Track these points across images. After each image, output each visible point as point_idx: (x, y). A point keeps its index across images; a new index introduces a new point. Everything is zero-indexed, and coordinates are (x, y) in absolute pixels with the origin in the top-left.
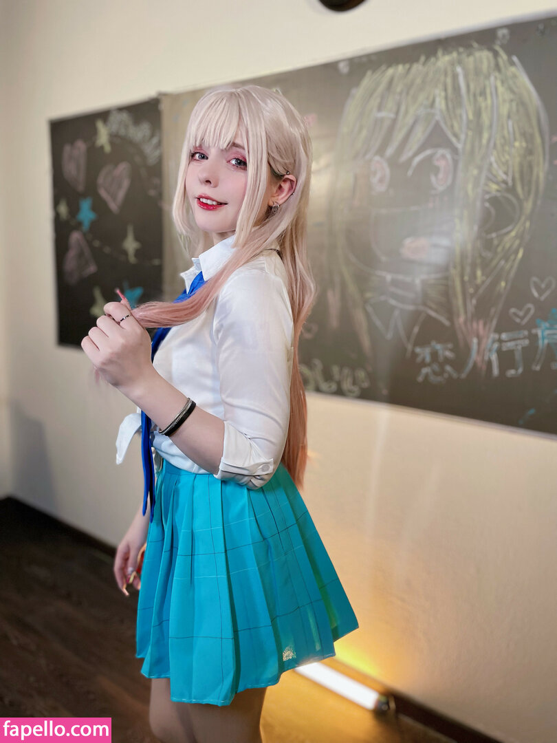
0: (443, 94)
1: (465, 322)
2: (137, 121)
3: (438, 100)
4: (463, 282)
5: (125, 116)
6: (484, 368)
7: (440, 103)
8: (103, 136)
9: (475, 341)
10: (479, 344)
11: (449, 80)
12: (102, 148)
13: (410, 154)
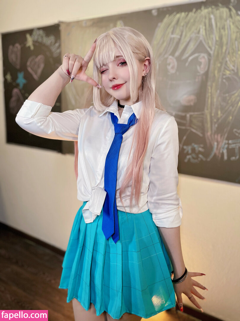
0: (204, 27)
1: (211, 135)
2: (48, 35)
3: (201, 30)
4: (211, 117)
5: (41, 32)
6: (220, 156)
7: (203, 32)
8: (30, 41)
9: (216, 143)
10: (218, 145)
11: (207, 21)
12: (29, 47)
13: (187, 55)
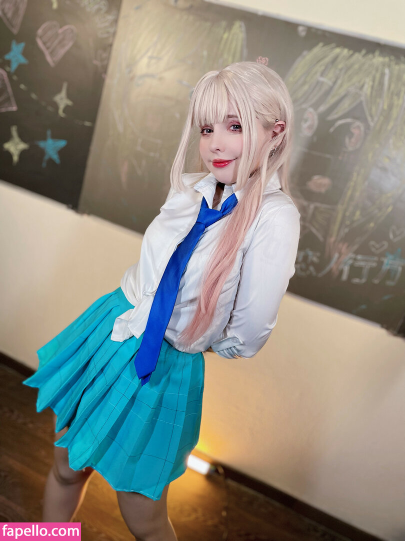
0: (371, 83)
3: (366, 86)
4: (344, 216)
6: (337, 273)
7: (367, 89)
9: (337, 255)
11: (378, 76)
13: (336, 116)
